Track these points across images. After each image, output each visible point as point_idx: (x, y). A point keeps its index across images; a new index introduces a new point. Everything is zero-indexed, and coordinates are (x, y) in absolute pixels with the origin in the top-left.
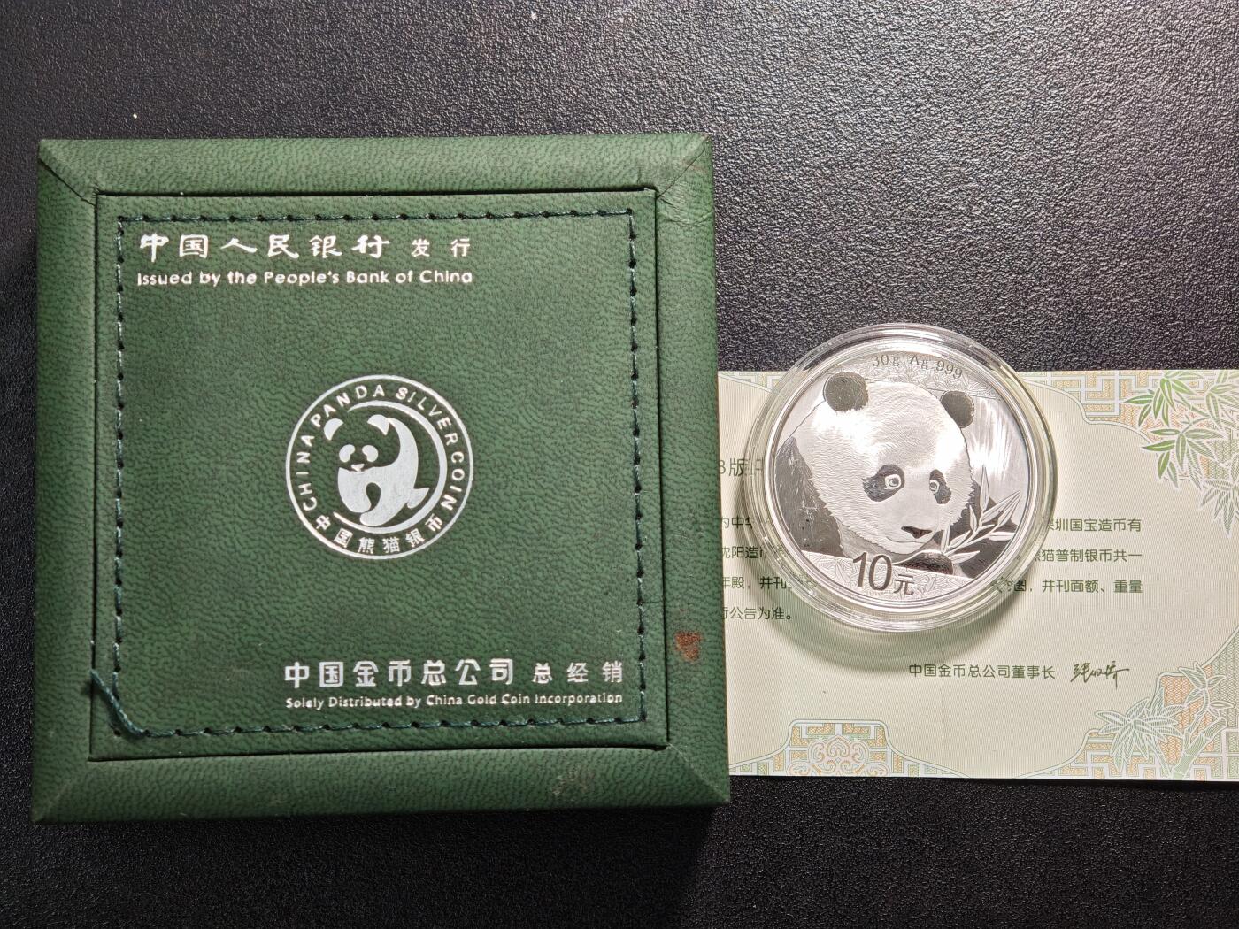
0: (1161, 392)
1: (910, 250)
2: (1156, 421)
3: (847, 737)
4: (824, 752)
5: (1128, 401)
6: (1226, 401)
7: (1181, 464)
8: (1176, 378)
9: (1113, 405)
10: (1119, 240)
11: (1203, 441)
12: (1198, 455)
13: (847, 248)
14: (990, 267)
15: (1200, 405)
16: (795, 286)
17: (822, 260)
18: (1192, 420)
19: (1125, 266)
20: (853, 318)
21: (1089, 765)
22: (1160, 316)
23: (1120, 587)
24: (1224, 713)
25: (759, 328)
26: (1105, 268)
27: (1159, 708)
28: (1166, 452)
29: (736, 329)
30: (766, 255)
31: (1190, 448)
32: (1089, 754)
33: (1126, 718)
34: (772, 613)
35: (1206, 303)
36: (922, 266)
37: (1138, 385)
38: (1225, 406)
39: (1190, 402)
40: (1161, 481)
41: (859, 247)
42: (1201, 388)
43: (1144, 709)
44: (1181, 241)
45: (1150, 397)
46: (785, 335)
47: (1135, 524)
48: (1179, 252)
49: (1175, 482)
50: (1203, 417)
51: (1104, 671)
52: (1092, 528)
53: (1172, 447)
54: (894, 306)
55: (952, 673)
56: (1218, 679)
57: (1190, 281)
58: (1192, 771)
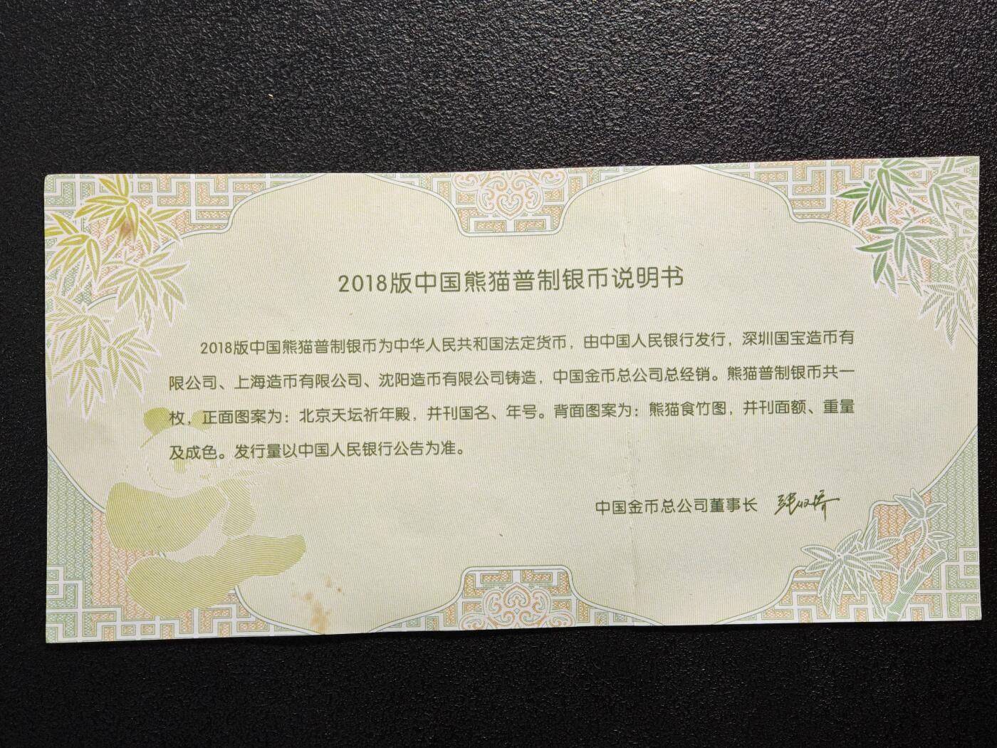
0: (878, 184)
1: (592, 28)
2: (873, 218)
3: (527, 585)
4: (501, 602)
5: (842, 195)
6: (952, 192)
7: (900, 266)
8: (896, 167)
9: (824, 200)
10: (827, 13)
11: (925, 240)
12: (919, 255)
13: (520, 27)
14: (682, 46)
15: (922, 198)
16: (461, 72)
17: (492, 41)
18: (912, 215)
19: (834, 43)
20: (528, 108)
21: (795, 607)
22: (873, 98)
23: (830, 407)
24: (944, 545)
25: (421, 121)
26: (812, 46)
27: (872, 540)
28: (883, 253)
29: (396, 122)
30: (427, 36)
31: (910, 248)
32: (795, 594)
33: (836, 553)
34: (441, 448)
35: (925, 83)
36: (605, 47)
37: (852, 177)
38: (950, 199)
39: (910, 195)
40: (877, 286)
41: (533, 26)
42: (924, 179)
43: (855, 543)
44: (897, 13)
45: (867, 190)
46: (451, 129)
47: (847, 336)
48: (894, 25)
49: (893, 287)
50: (926, 212)
51: (811, 501)
52: (799, 341)
53: (890, 247)
54: (574, 94)
55: (643, 510)
56: (938, 507)
57: (907, 58)
58: (908, 610)
